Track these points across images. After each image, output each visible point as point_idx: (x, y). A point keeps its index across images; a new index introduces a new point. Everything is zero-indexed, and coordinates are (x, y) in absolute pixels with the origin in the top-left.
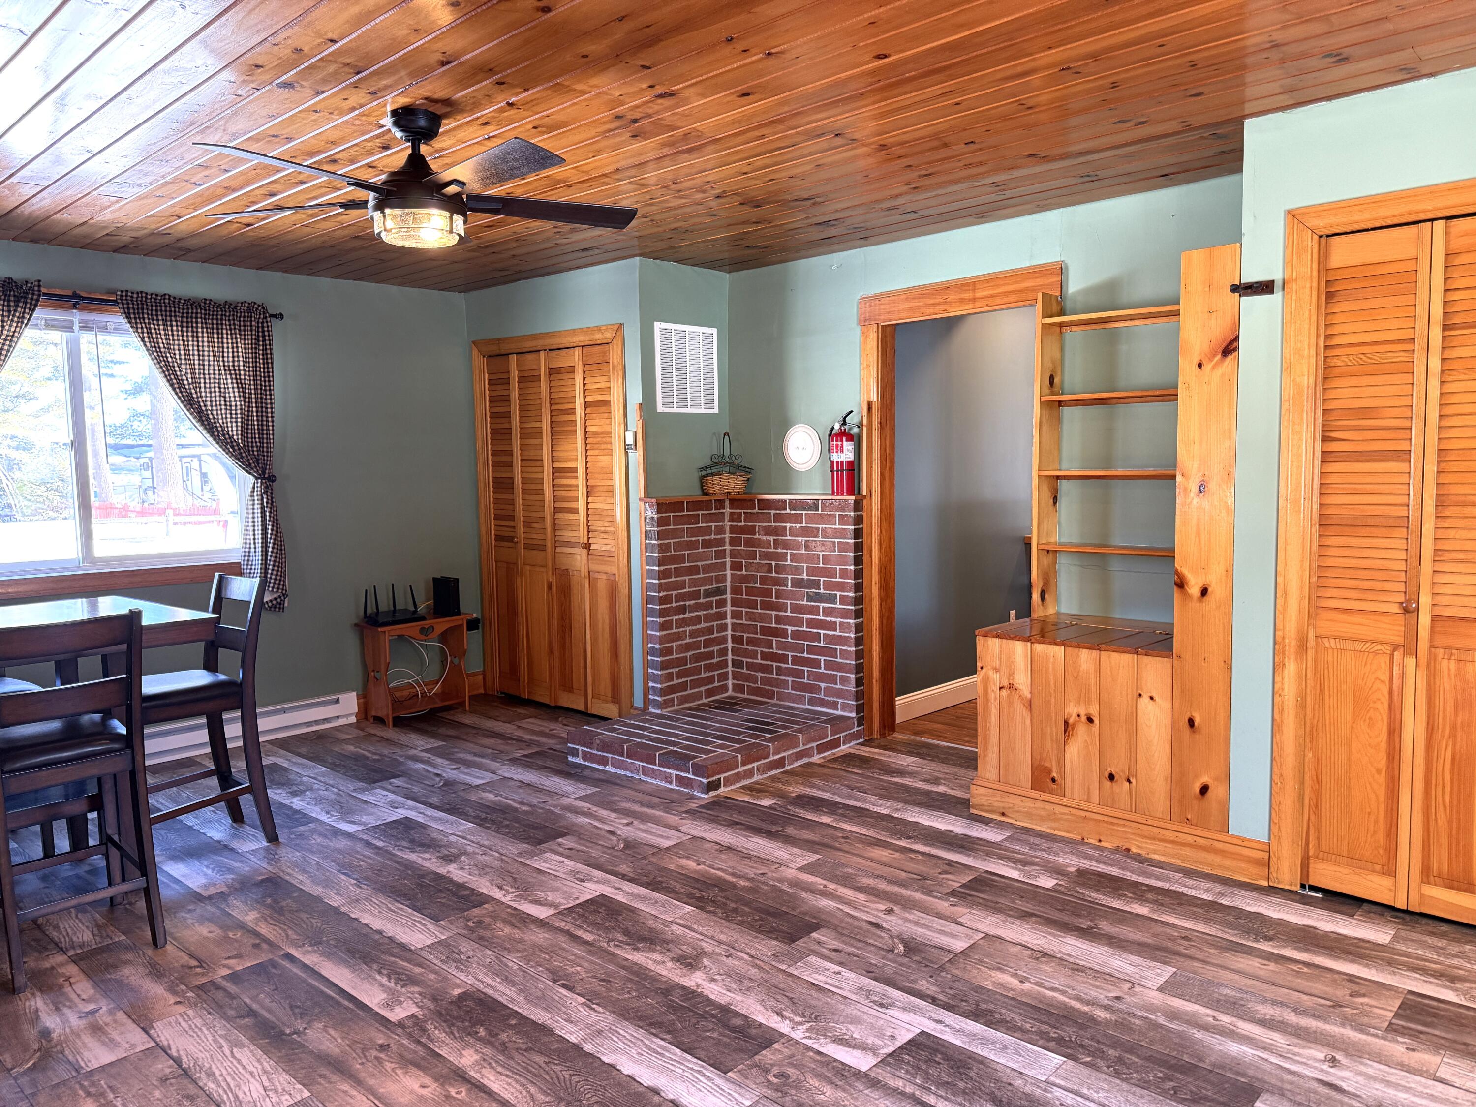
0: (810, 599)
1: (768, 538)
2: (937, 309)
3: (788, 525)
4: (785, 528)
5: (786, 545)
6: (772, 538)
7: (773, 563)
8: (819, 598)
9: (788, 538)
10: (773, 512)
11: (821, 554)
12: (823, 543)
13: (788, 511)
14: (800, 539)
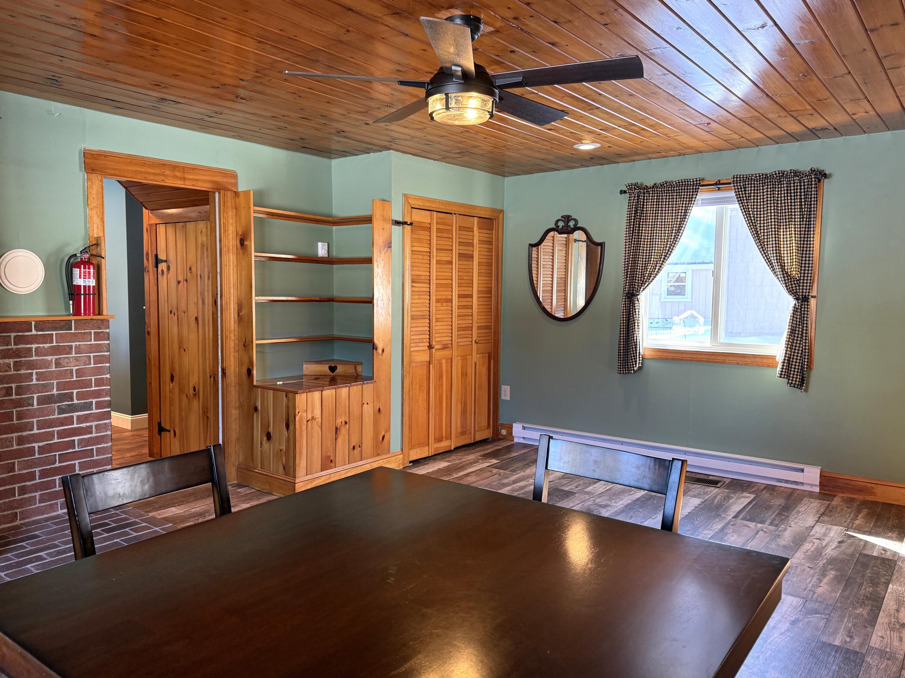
0: (62, 411)
1: (7, 361)
2: (157, 178)
3: (34, 346)
4: (30, 349)
5: (32, 365)
6: (11, 361)
7: (13, 386)
8: (73, 408)
9: (34, 358)
10: (13, 335)
11: (75, 369)
12: (76, 359)
13: (34, 332)
14: (49, 358)
